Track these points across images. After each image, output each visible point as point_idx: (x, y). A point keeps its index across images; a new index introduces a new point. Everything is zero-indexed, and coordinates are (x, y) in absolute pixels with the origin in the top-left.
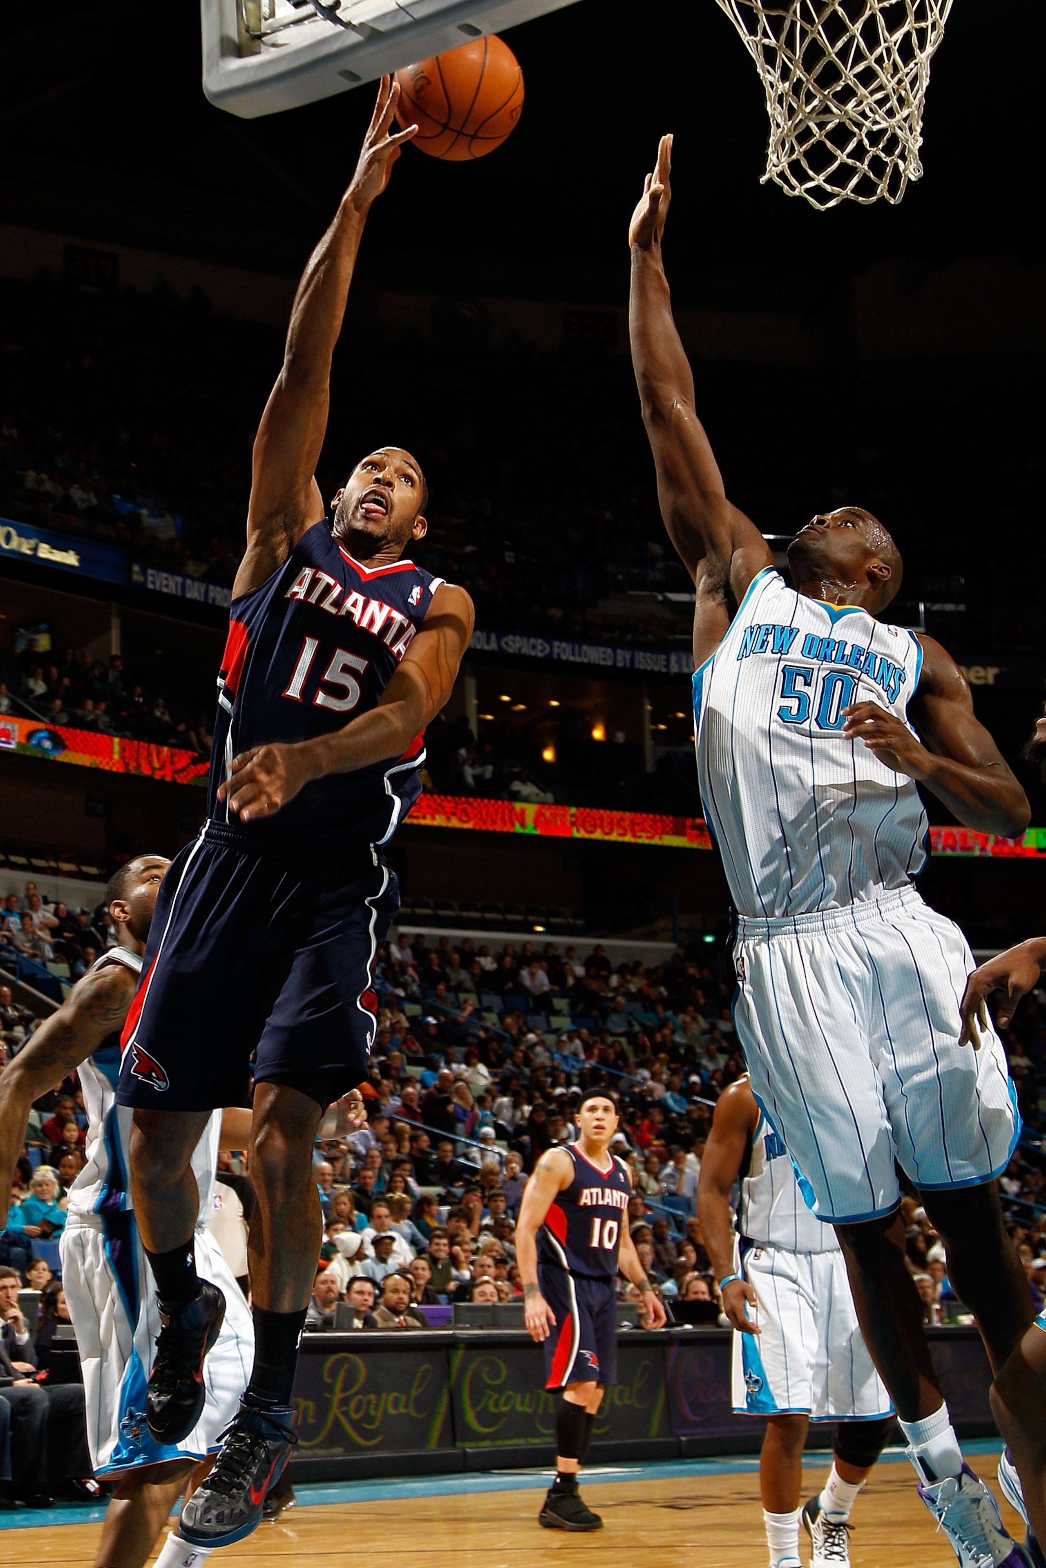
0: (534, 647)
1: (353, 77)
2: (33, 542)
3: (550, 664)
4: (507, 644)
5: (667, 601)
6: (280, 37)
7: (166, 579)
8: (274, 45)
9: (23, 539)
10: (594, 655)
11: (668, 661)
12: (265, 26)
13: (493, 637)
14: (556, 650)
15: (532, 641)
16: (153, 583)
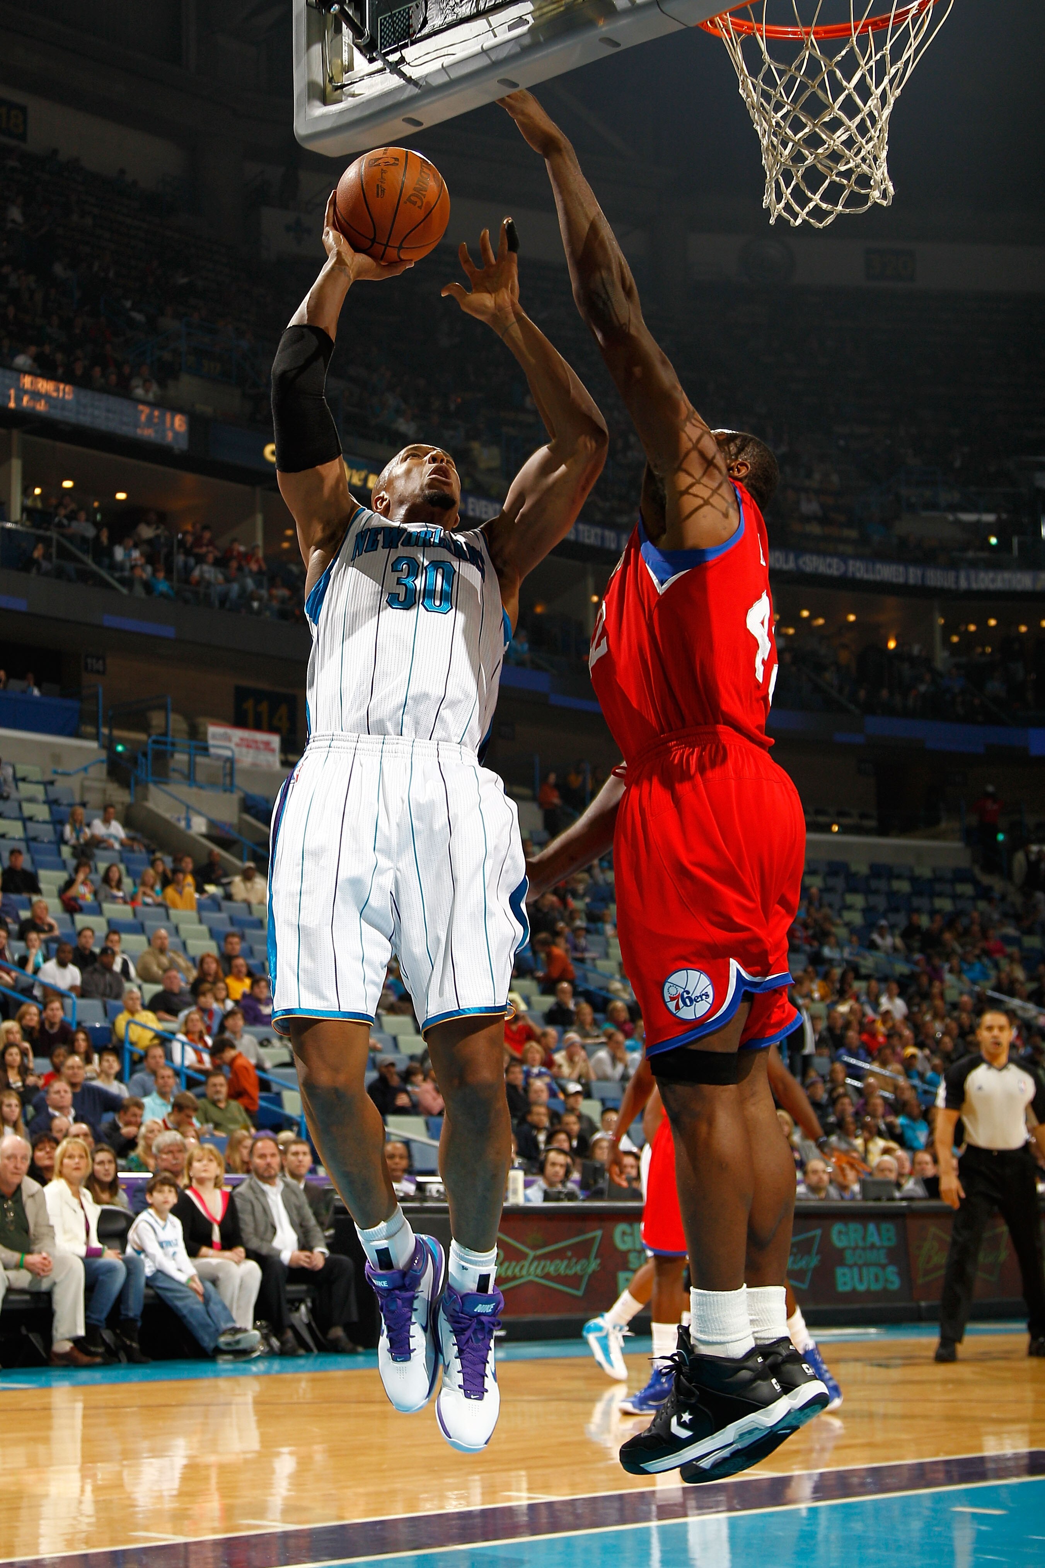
0: (830, 566)
1: (417, 123)
2: (363, 474)
3: (845, 583)
4: (804, 563)
5: (958, 522)
6: (356, 88)
7: (486, 506)
8: (353, 95)
9: (354, 472)
10: (888, 572)
11: (957, 578)
12: (346, 79)
13: (791, 557)
14: (851, 569)
15: (828, 560)
16: (473, 510)
